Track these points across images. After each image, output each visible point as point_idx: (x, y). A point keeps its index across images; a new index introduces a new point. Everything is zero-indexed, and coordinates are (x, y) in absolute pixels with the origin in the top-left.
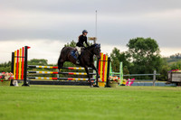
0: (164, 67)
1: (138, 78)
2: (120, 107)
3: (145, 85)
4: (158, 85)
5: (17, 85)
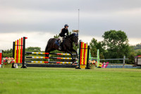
0: (131, 53)
1: (111, 62)
3: (116, 67)
4: (127, 67)
5: (17, 67)
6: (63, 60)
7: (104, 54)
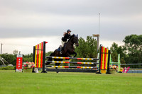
1: (132, 67)
2: (118, 90)
3: (138, 72)
7: (125, 59)
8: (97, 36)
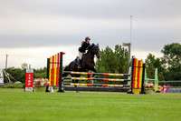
1: (174, 85)
2: (155, 115)
5: (52, 91)
6: (111, 83)
7: (164, 75)
8: (129, 45)
